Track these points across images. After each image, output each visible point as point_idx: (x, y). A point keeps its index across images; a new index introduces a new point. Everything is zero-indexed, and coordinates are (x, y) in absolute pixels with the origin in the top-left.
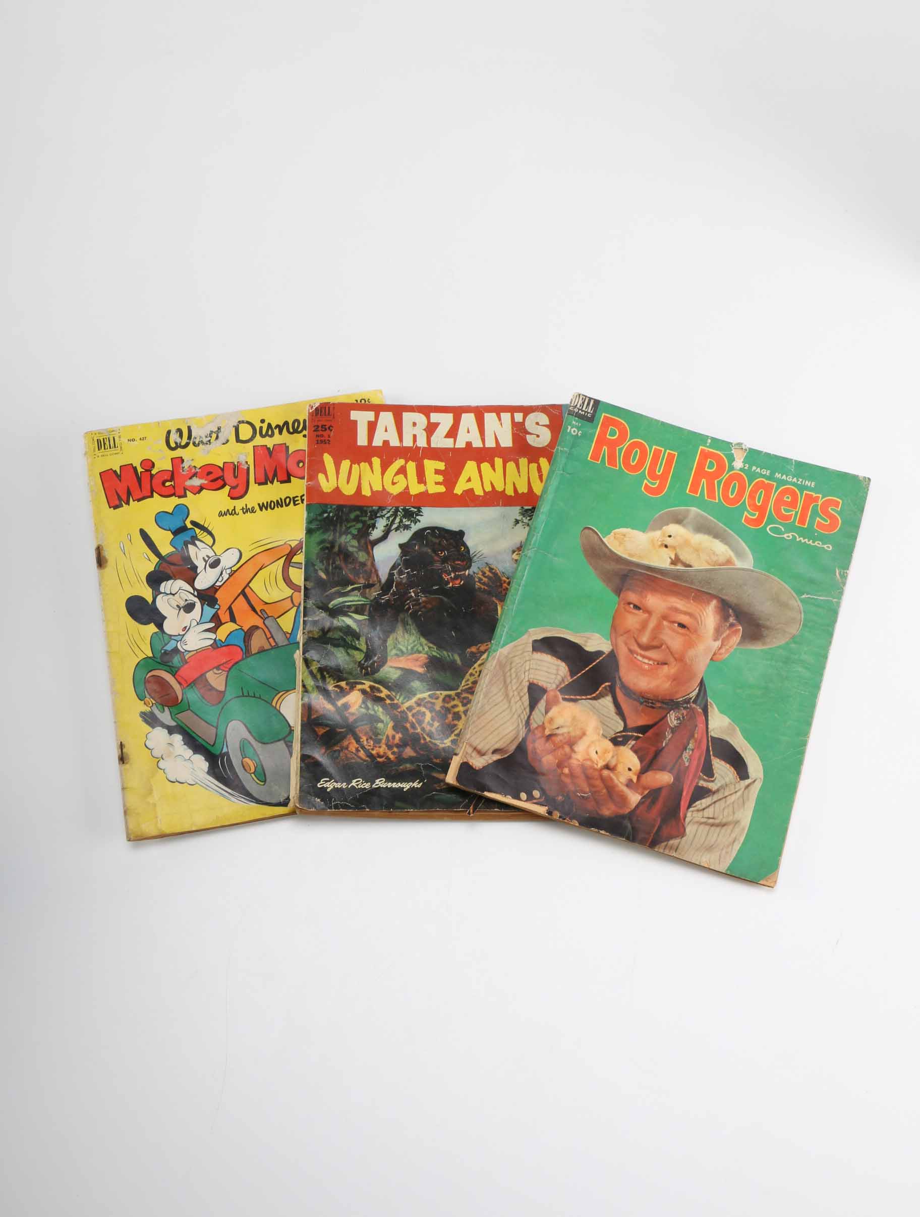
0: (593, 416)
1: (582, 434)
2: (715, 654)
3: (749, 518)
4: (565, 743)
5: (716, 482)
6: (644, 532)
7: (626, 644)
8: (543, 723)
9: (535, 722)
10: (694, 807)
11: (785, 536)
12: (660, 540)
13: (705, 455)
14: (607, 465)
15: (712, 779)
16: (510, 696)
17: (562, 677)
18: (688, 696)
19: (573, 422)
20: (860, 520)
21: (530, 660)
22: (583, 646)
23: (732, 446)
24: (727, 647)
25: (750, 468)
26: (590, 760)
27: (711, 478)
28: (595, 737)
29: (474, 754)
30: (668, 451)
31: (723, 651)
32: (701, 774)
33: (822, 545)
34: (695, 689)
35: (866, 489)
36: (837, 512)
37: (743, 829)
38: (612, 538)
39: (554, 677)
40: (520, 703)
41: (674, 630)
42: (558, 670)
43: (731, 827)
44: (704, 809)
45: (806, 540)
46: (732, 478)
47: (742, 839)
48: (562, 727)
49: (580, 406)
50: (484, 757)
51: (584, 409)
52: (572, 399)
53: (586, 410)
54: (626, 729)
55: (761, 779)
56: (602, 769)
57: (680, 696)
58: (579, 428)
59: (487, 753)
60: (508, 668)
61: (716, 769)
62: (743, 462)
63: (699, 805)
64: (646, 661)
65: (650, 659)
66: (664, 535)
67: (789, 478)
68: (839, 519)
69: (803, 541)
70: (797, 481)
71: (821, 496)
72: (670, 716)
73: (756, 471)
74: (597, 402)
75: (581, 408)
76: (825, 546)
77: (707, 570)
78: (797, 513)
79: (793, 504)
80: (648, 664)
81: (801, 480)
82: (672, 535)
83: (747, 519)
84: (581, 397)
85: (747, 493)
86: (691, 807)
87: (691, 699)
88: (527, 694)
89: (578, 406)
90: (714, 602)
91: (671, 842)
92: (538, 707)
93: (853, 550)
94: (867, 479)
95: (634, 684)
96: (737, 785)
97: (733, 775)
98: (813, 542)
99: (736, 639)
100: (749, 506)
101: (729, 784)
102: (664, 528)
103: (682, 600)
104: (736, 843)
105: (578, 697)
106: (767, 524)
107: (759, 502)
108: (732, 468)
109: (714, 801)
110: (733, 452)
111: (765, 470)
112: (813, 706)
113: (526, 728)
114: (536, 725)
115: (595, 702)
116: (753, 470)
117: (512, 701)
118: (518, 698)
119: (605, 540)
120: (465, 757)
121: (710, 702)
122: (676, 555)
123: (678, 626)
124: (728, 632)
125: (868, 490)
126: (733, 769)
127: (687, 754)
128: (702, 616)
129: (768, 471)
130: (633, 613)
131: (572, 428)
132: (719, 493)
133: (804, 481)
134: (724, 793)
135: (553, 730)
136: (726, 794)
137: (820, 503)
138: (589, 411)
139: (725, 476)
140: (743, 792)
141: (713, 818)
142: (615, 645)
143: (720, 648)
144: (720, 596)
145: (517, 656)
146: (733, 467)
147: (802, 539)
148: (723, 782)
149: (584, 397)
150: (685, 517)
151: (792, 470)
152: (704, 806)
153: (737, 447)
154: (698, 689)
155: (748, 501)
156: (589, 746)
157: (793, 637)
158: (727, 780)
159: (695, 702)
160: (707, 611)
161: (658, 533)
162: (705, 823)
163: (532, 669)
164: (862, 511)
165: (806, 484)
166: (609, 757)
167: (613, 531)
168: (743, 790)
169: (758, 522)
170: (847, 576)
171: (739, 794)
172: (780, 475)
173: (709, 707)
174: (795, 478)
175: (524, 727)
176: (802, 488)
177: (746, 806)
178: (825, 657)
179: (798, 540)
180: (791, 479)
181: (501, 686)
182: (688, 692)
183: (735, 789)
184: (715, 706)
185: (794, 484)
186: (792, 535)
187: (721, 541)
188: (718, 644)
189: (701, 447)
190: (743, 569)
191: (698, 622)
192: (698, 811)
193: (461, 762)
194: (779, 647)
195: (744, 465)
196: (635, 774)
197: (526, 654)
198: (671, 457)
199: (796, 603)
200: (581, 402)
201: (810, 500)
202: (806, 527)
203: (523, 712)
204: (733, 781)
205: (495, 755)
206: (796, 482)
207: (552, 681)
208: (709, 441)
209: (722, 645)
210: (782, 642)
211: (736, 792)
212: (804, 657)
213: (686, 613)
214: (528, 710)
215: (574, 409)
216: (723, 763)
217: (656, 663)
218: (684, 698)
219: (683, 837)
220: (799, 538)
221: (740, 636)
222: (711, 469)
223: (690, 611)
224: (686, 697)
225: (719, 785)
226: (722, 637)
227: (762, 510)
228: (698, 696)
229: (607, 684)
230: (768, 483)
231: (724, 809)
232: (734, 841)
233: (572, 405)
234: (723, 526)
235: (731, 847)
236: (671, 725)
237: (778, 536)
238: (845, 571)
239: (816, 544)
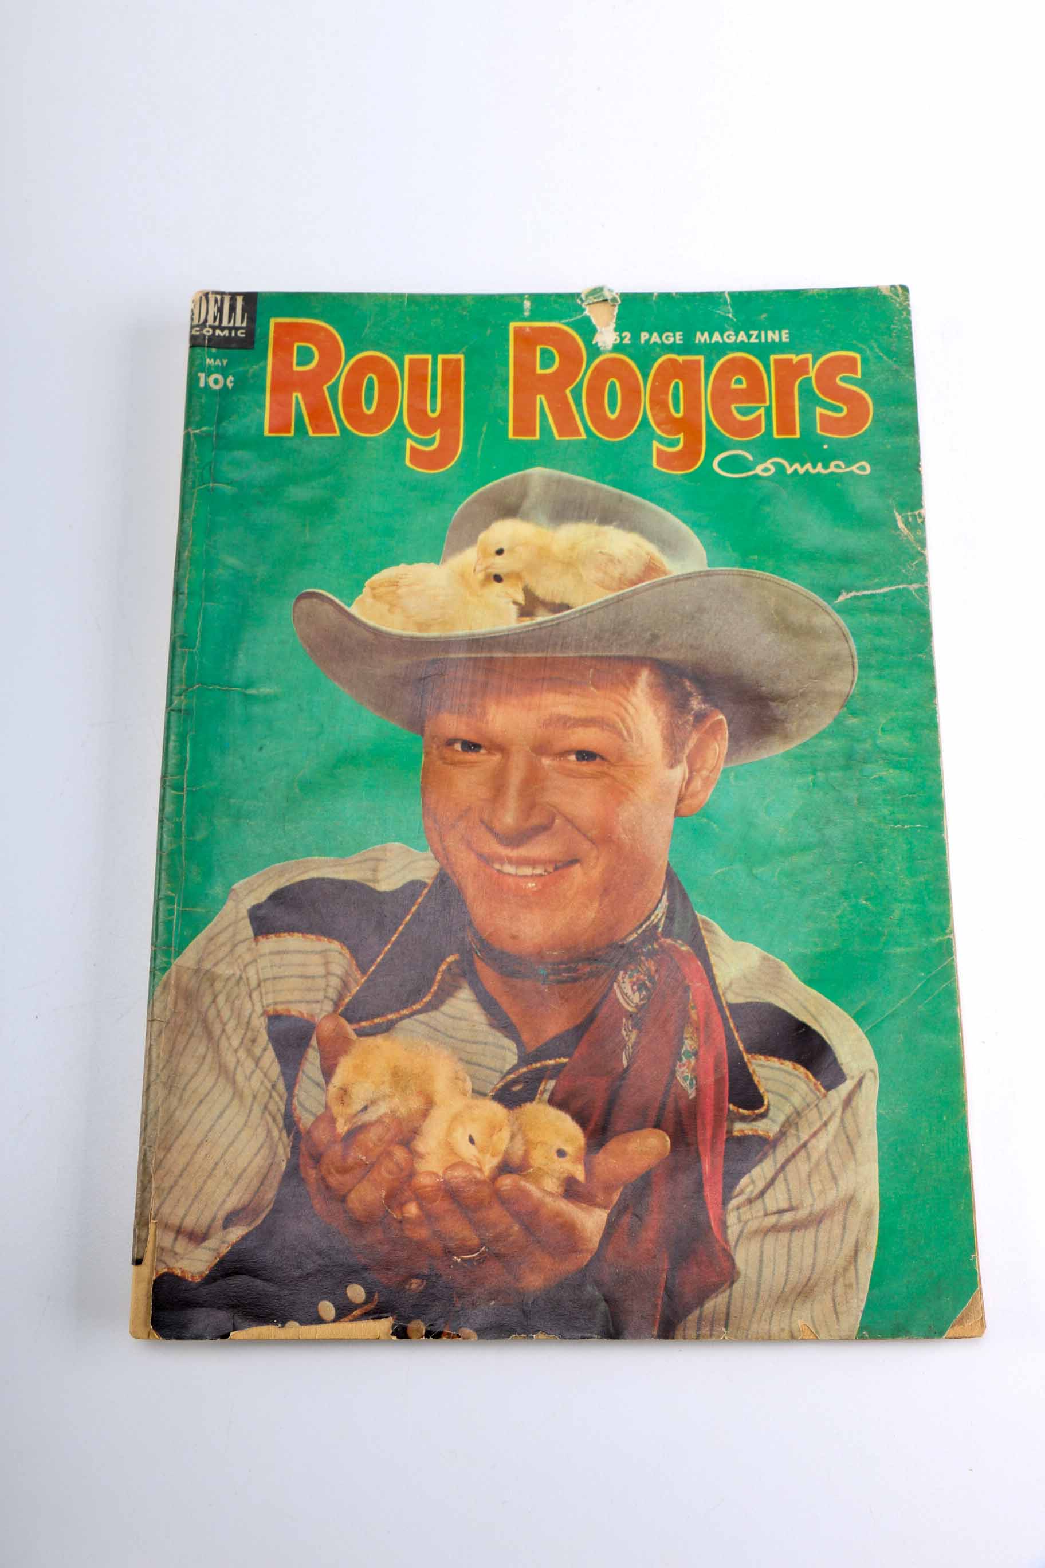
0: (250, 332)
1: (234, 382)
2: (681, 799)
3: (666, 453)
4: (391, 1142)
5: (568, 392)
6: (438, 562)
7: (469, 846)
8: (327, 1107)
9: (306, 1110)
10: (739, 1194)
11: (758, 470)
12: (479, 568)
13: (527, 340)
14: (311, 433)
15: (762, 1110)
16: (232, 1066)
17: (341, 979)
18: (648, 923)
19: (208, 360)
20: (913, 385)
21: (255, 961)
22: (371, 884)
23: (582, 301)
24: (704, 773)
25: (636, 337)
26: (462, 1164)
27: (555, 386)
28: (458, 1104)
29: (181, 1246)
30: (440, 357)
31: (697, 784)
32: (731, 1107)
33: (846, 467)
34: (660, 901)
35: (904, 313)
36: (855, 382)
37: (869, 1214)
38: (369, 600)
39: (321, 983)
40: (258, 1074)
41: (570, 774)
42: (326, 964)
43: (839, 1218)
44: (762, 1194)
45: (808, 466)
46: (601, 374)
47: (873, 1240)
48: (373, 1102)
49: (215, 319)
50: (206, 1244)
51: (225, 323)
52: (192, 311)
53: (231, 324)
54: (525, 1059)
55: (872, 1071)
56: (494, 1179)
57: (629, 929)
58: (223, 371)
59: (212, 1231)
60: (207, 999)
61: (763, 1082)
62: (616, 330)
63: (747, 1186)
64: (527, 871)
65: (533, 863)
66: (484, 553)
67: (728, 337)
68: (866, 395)
69: (801, 471)
70: (749, 339)
71: (809, 356)
72: (619, 987)
73: (652, 342)
74: (251, 299)
75: (217, 323)
76: (854, 468)
77: (606, 605)
78: (768, 410)
79: (755, 392)
80: (532, 876)
81: (755, 333)
82: (505, 548)
83: (666, 460)
84: (211, 297)
85: (645, 399)
86: (731, 1199)
87: (656, 927)
88: (270, 1046)
89: (210, 321)
90: (644, 676)
91: (709, 1305)
92: (303, 1072)
93: (919, 459)
94: (900, 291)
95: (514, 937)
96: (823, 1104)
97: (808, 1085)
98: (826, 466)
99: (720, 746)
100: (658, 425)
101: (803, 1110)
102: (482, 537)
103: (569, 693)
104: (862, 1257)
105: (392, 1016)
106: (710, 458)
107: (678, 411)
108: (594, 351)
109: (779, 1166)
110: (587, 313)
111: (671, 334)
112: (940, 849)
113: (288, 1136)
114: (312, 1119)
115: (433, 1014)
116: (642, 342)
117: (240, 1078)
118: (253, 1066)
119: (354, 610)
120: (160, 1260)
121: (704, 921)
122: (527, 592)
123: (578, 759)
124: (695, 737)
125: (909, 313)
126: (802, 1069)
127: (684, 1069)
128: (627, 716)
129: (678, 334)
130: (466, 763)
131: (208, 375)
132: (582, 417)
133: (763, 333)
134: (798, 1138)
135: (356, 1115)
136: (804, 1137)
137: (812, 374)
138: (238, 324)
139: (585, 373)
140: (842, 1120)
141: (791, 1209)
142: (442, 854)
143: (689, 782)
144: (655, 655)
145: (222, 959)
146: (598, 349)
147: (797, 466)
148: (788, 1109)
149: (219, 297)
150: (524, 495)
151: (730, 315)
152: (761, 1185)
153: (592, 299)
154: (665, 897)
155: (654, 416)
156: (450, 1131)
157: (847, 701)
158: (796, 1100)
159: (667, 933)
160: (634, 700)
161: (470, 556)
162: (776, 1229)
163: (265, 980)
164: (911, 364)
165: (769, 340)
166: (502, 1140)
167: (367, 583)
168: (839, 1113)
169: (690, 453)
170: (923, 522)
171: (833, 1126)
172: (706, 334)
173: (703, 933)
174: (742, 333)
175: (284, 1134)
176: (763, 350)
177: (858, 1155)
178: (933, 725)
179: (790, 470)
180: (733, 338)
181: (202, 1050)
182: (647, 913)
183: (820, 1114)
184: (716, 927)
185: (741, 347)
186: (772, 464)
187: (618, 527)
188: (680, 772)
189: (513, 325)
190: (688, 577)
191: (620, 735)
192: (750, 1201)
193: (154, 1278)
194: (820, 736)
195: (620, 336)
196: (576, 1160)
197: (241, 949)
198: (451, 370)
199: (828, 619)
200: (213, 309)
201: (788, 372)
202: (798, 436)
203: (271, 1097)
204: (811, 1098)
205: (231, 1229)
206: (746, 341)
207: (320, 996)
208: (527, 304)
209: (691, 772)
210: (826, 721)
211: (825, 1124)
212: (885, 740)
213: (587, 722)
214: (281, 1086)
215: (202, 330)
216: (775, 1062)
217: (551, 869)
218: (639, 931)
219: (733, 1282)
220: (791, 466)
221: (727, 735)
222: (549, 366)
223: (594, 713)
224: (644, 926)
225: (782, 1118)
226: (687, 751)
227: (689, 426)
228: (670, 916)
229: (451, 959)
230: (684, 361)
231: (809, 1176)
232: (856, 1252)
233: (196, 322)
234: (610, 488)
235: (852, 1267)
236: (630, 1009)
237: (744, 475)
238: (917, 513)
239: (832, 468)
